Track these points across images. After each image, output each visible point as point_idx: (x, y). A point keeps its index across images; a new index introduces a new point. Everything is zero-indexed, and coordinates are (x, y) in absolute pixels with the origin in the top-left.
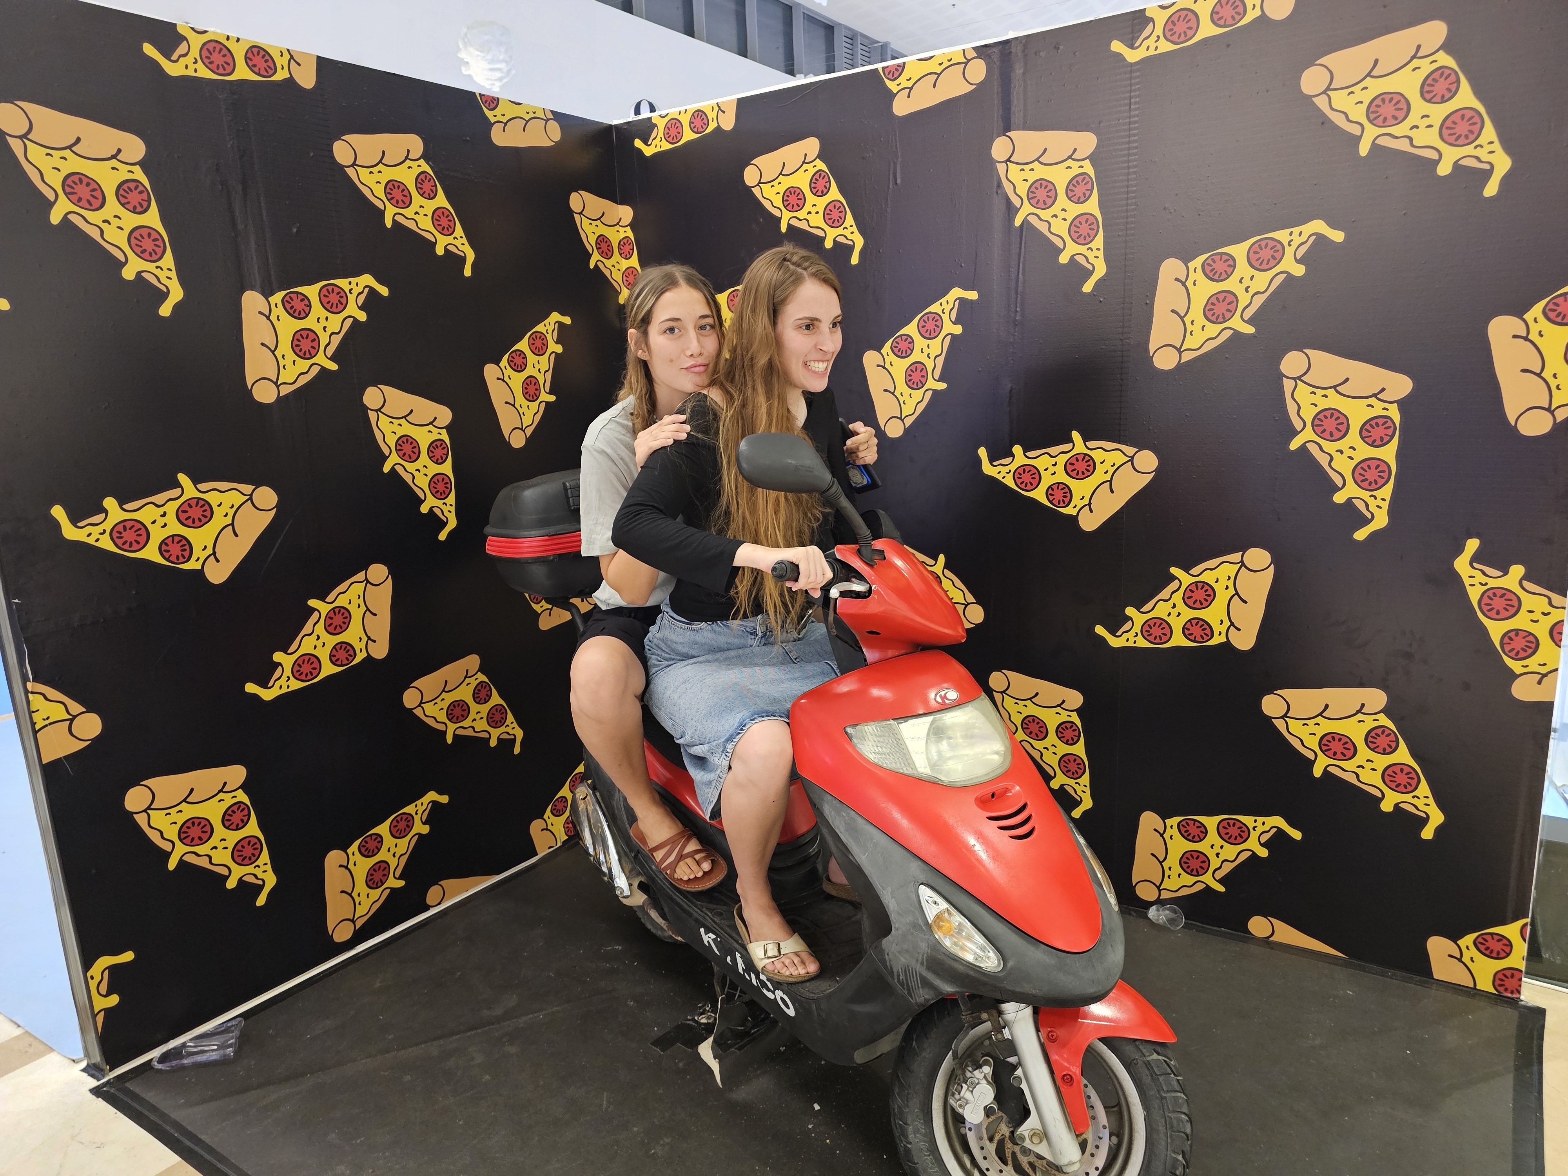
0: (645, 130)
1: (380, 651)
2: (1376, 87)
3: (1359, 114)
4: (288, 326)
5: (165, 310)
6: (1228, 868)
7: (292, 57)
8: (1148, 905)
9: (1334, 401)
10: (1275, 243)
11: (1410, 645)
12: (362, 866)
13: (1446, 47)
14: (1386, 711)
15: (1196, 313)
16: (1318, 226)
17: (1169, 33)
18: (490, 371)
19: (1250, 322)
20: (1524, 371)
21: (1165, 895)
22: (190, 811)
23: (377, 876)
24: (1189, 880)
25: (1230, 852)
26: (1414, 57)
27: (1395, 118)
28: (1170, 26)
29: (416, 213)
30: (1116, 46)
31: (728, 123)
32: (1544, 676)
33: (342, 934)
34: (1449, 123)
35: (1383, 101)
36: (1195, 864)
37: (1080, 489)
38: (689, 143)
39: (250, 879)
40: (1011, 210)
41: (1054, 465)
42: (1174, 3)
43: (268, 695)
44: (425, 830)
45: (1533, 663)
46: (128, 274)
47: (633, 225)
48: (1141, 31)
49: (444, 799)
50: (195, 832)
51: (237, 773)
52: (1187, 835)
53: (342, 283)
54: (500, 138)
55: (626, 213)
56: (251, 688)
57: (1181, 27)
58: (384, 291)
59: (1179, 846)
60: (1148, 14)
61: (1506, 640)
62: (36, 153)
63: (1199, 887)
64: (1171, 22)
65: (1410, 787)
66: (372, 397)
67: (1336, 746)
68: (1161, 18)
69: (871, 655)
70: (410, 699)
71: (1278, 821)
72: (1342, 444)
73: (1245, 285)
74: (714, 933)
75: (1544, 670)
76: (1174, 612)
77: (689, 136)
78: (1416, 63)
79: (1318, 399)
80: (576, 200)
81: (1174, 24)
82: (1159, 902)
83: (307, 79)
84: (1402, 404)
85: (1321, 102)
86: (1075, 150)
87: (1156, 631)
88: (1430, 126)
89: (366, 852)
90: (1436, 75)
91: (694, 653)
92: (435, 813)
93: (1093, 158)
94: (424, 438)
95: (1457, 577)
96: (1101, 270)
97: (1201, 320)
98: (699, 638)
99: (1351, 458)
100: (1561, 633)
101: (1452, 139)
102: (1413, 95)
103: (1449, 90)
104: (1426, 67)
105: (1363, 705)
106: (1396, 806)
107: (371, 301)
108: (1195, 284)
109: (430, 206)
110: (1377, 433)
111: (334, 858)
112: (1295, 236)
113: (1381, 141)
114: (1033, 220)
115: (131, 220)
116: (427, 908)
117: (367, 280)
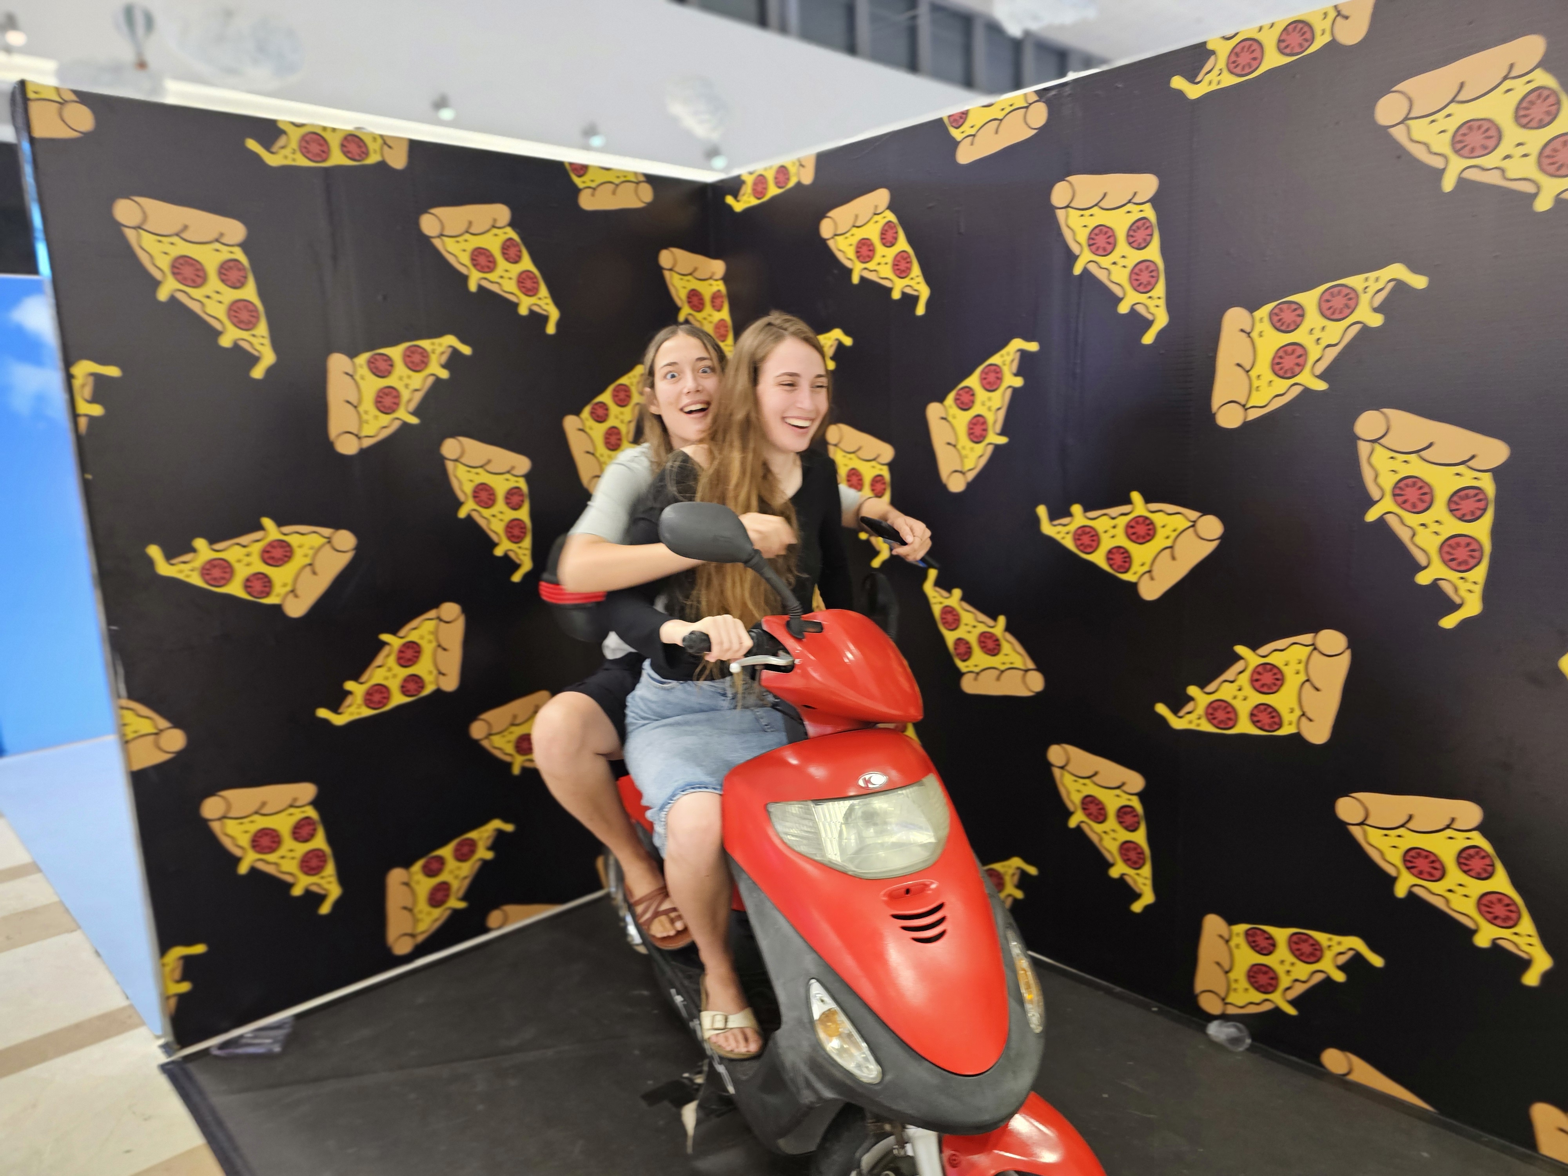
0: (733, 186)
1: (450, 684)
2: (1462, 114)
3: (1442, 144)
4: (372, 385)
5: (258, 373)
6: (1299, 989)
7: (385, 143)
8: (1211, 1018)
9: (1417, 468)
10: (1348, 291)
12: (424, 885)
13: (1545, 64)
14: (1481, 828)
15: (1263, 367)
16: (1398, 271)
17: (1233, 66)
18: (570, 423)
19: (1321, 377)
21: (1231, 1010)
22: (262, 822)
23: (439, 896)
24: (1258, 997)
25: (1302, 970)
26: (1506, 78)
27: (1484, 147)
28: (1233, 58)
29: (502, 277)
30: (1178, 82)
31: (807, 178)
33: (401, 947)
34: (1547, 152)
35: (1470, 128)
36: (1263, 979)
37: (1141, 554)
38: (774, 199)
39: (315, 889)
40: (1072, 258)
41: (1114, 527)
42: (1236, 34)
43: (339, 720)
44: (489, 855)
46: (226, 342)
47: (726, 279)
48: (1202, 67)
49: (509, 828)
50: (265, 841)
51: (307, 791)
52: (1255, 946)
53: (425, 344)
54: (587, 202)
55: (718, 267)
56: (323, 713)
57: (1244, 59)
58: (466, 350)
59: (1246, 957)
60: (1210, 46)
62: (148, 240)
63: (1267, 1007)
64: (1234, 53)
65: (1509, 921)
66: (450, 447)
67: (1422, 864)
68: (1223, 50)
69: (812, 729)
70: (477, 730)
71: (1356, 943)
72: (1427, 517)
73: (1315, 337)
74: (682, 995)
76: (1240, 695)
77: (773, 191)
78: (1508, 84)
79: (1397, 464)
80: (666, 258)
81: (1237, 55)
82: (1224, 1017)
83: (398, 161)
84: (1498, 473)
85: (1399, 134)
86: (1135, 194)
87: (1221, 715)
88: (1525, 155)
89: (430, 872)
90: (1533, 96)
91: (667, 713)
92: (500, 841)
93: (1154, 201)
94: (501, 486)
95: (1563, 678)
96: (1161, 320)
97: (1268, 375)
98: (671, 697)
99: (1437, 534)
101: (1552, 169)
102: (1506, 121)
103: (1548, 113)
104: (1520, 88)
105: (1453, 820)
106: (1494, 941)
107: (454, 360)
108: (1261, 336)
109: (516, 269)
110: (1468, 506)
111: (396, 876)
112: (1370, 282)
113: (1468, 175)
114: (1092, 268)
115: (231, 295)
116: (486, 930)
117: (450, 340)
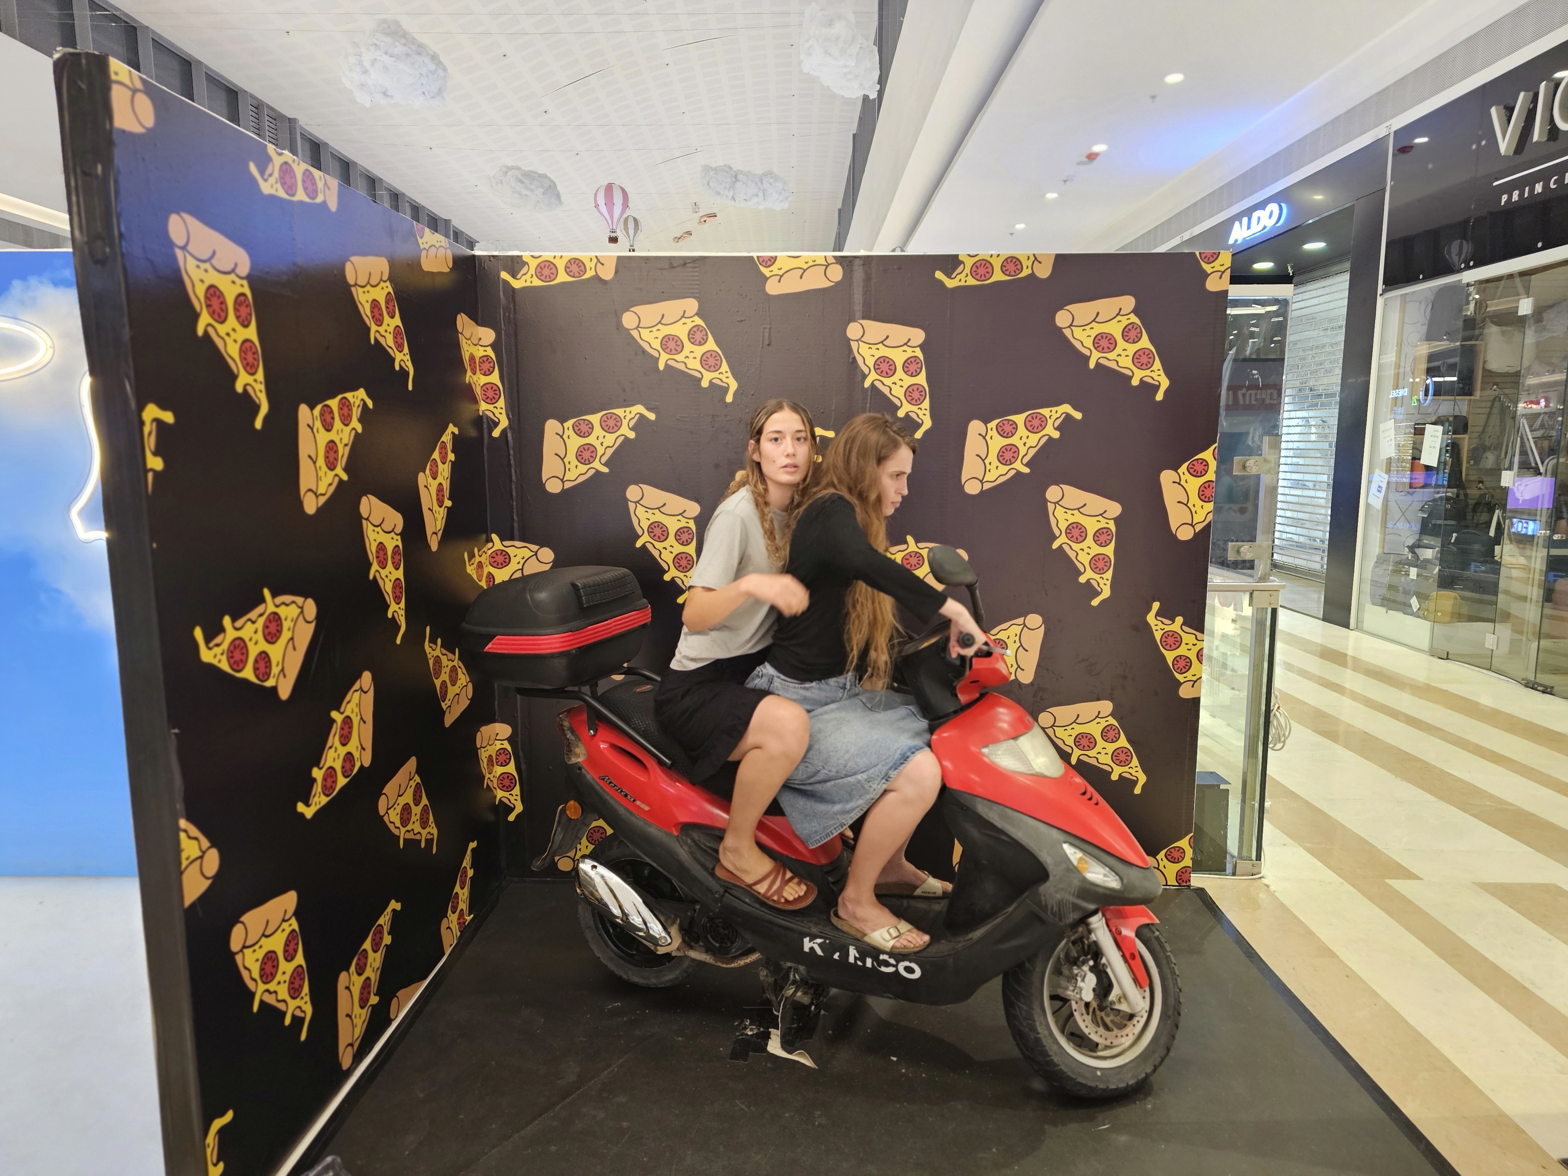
0: (512, 265)
1: (367, 759)
2: (1098, 328)
3: (1089, 343)
4: (323, 438)
5: (259, 423)
9: (1078, 518)
10: (1042, 416)
11: (1125, 670)
12: (357, 986)
13: (1135, 311)
15: (993, 457)
16: (1066, 408)
17: (974, 272)
18: (421, 479)
19: (1026, 465)
20: (1179, 502)
22: (265, 947)
23: (365, 994)
26: (1118, 315)
27: (1109, 348)
28: (974, 269)
30: (939, 275)
31: (608, 273)
32: (1195, 682)
33: (347, 1060)
34: (1137, 355)
35: (1102, 337)
38: (565, 285)
39: (297, 1013)
40: (862, 376)
42: (977, 255)
43: (308, 814)
44: (389, 940)
45: (1189, 675)
46: (239, 386)
47: (494, 345)
48: (956, 268)
49: (399, 906)
50: (269, 967)
51: (292, 900)
53: (350, 396)
55: (491, 335)
56: (300, 807)
57: (981, 271)
58: (370, 404)
60: (960, 258)
61: (1175, 662)
62: (190, 264)
64: (975, 266)
65: (1127, 762)
66: (364, 505)
67: (1084, 742)
68: (969, 263)
70: (382, 806)
72: (1083, 545)
73: (1023, 441)
74: (820, 937)
75: (1194, 678)
77: (565, 277)
78: (1119, 318)
79: (1068, 516)
80: (459, 322)
81: (977, 267)
84: (1117, 520)
85: (1067, 333)
86: (909, 340)
88: (1127, 356)
89: (360, 969)
90: (1130, 327)
92: (395, 922)
93: (923, 347)
94: (388, 545)
95: (1148, 625)
96: (928, 424)
97: (996, 463)
99: (1088, 554)
100: (1202, 656)
101: (1138, 365)
102: (1118, 337)
103: (1137, 337)
104: (1124, 321)
105: (1099, 713)
106: (1120, 775)
107: (364, 414)
108: (991, 438)
109: (394, 326)
110: (1103, 538)
111: (342, 981)
112: (1053, 413)
113: (1101, 361)
114: (878, 385)
115: (242, 333)
116: (391, 1021)
117: (363, 394)
